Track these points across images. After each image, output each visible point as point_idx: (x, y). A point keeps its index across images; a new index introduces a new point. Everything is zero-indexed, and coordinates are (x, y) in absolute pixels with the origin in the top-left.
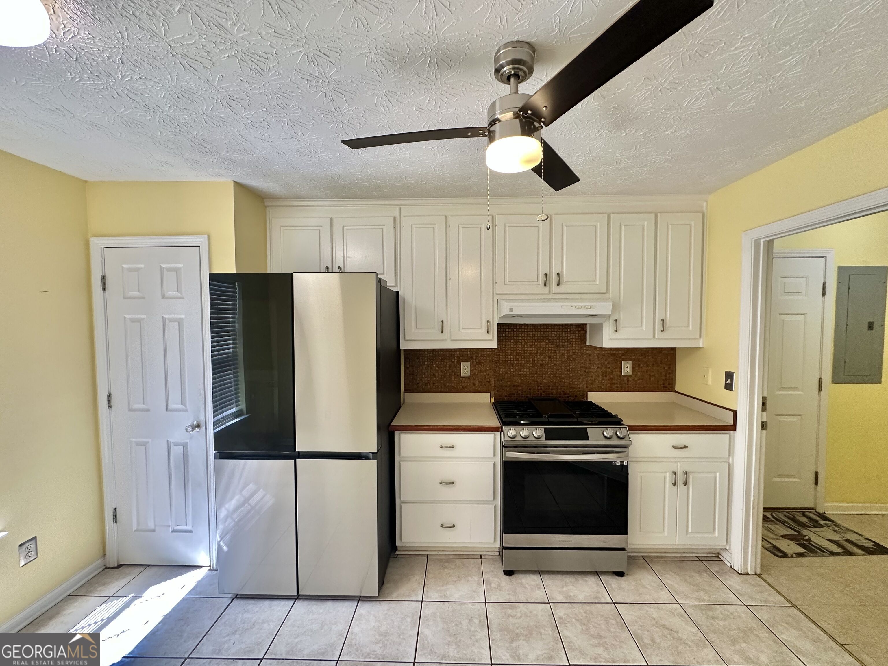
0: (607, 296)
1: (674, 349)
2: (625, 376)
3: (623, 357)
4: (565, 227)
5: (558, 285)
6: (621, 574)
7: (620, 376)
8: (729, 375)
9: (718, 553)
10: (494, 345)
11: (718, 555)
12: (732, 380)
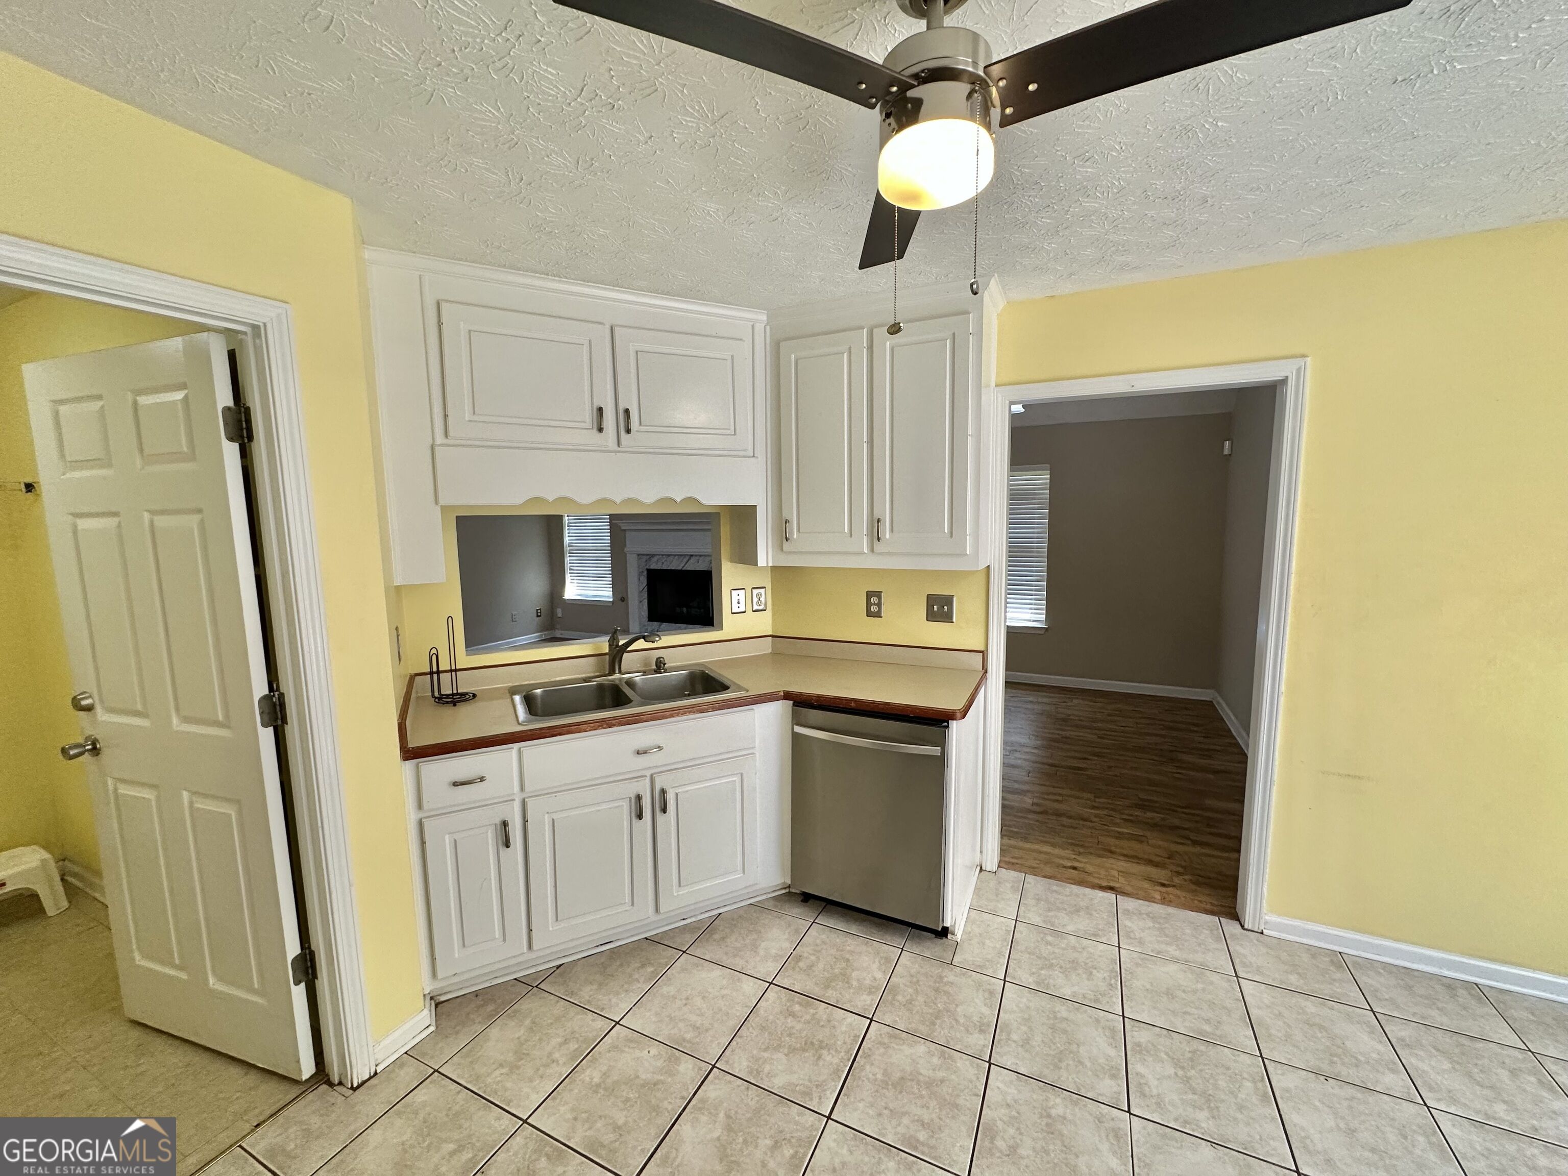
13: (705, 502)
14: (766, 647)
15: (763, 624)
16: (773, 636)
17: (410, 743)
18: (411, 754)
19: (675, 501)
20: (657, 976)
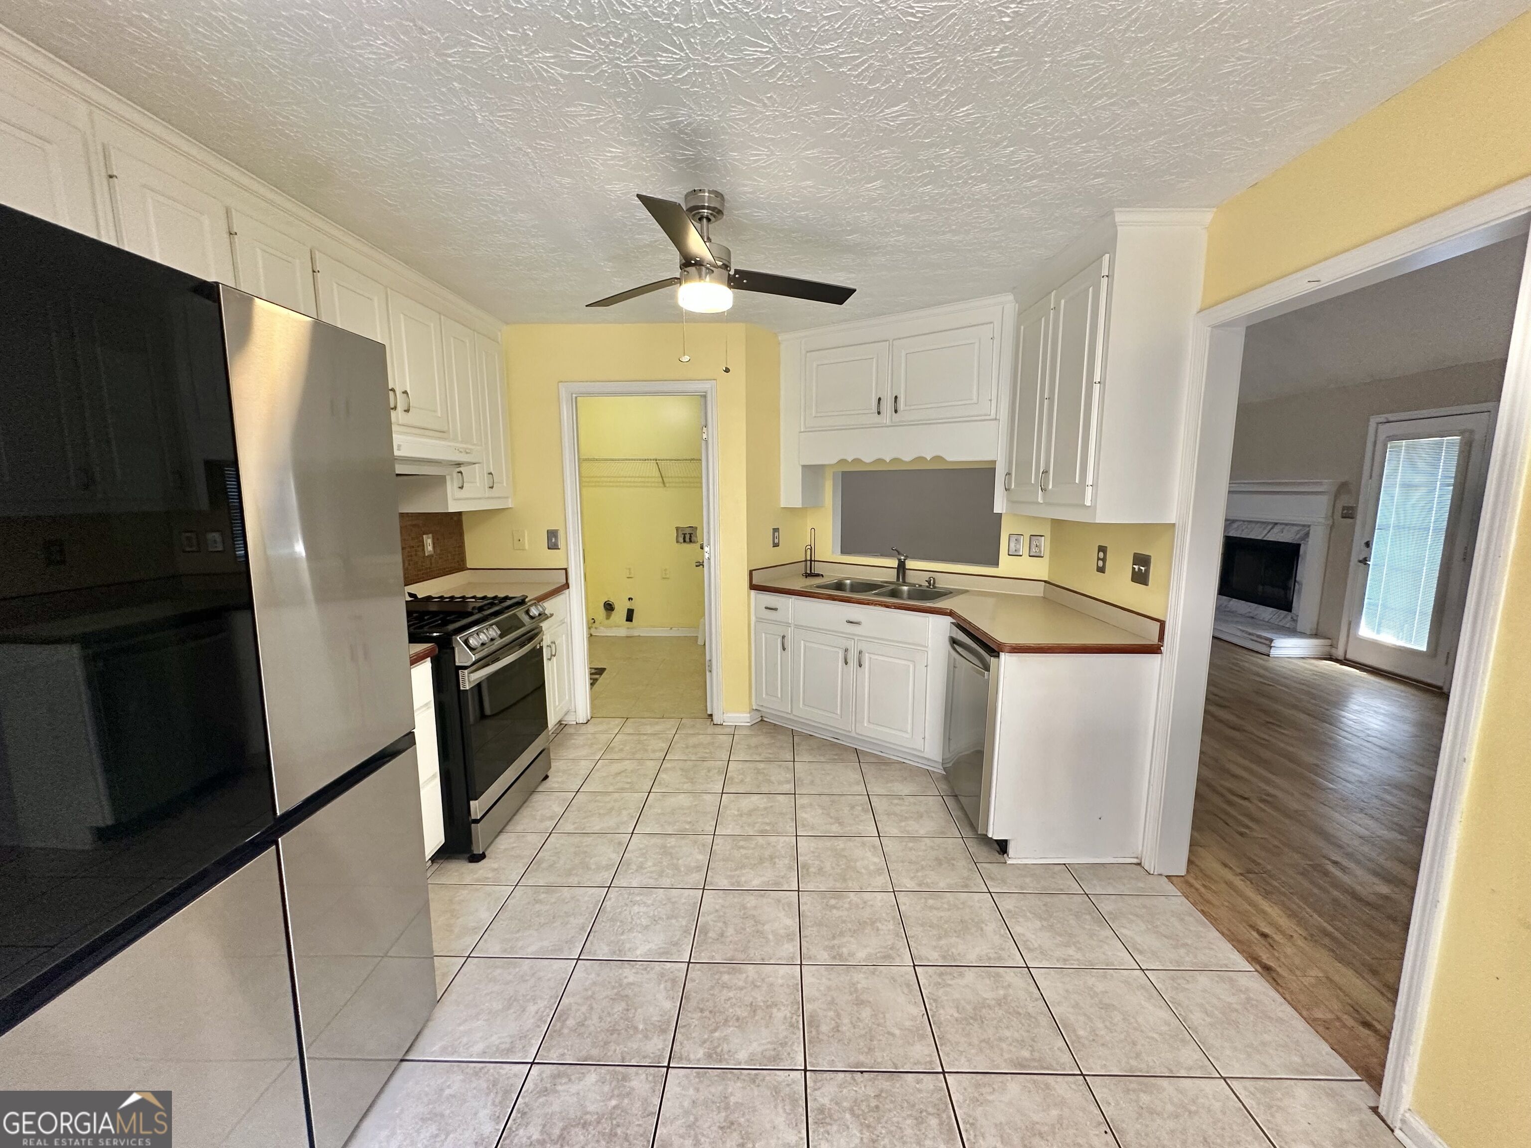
1: (460, 514)
2: (428, 556)
3: (431, 529)
5: (407, 411)
6: (546, 777)
7: (424, 557)
8: (552, 535)
9: (561, 721)
11: (561, 723)
12: (556, 539)
13: (949, 458)
14: (1039, 590)
15: (1040, 569)
16: (1045, 581)
17: (754, 582)
18: (753, 587)
19: (926, 459)
20: (834, 761)
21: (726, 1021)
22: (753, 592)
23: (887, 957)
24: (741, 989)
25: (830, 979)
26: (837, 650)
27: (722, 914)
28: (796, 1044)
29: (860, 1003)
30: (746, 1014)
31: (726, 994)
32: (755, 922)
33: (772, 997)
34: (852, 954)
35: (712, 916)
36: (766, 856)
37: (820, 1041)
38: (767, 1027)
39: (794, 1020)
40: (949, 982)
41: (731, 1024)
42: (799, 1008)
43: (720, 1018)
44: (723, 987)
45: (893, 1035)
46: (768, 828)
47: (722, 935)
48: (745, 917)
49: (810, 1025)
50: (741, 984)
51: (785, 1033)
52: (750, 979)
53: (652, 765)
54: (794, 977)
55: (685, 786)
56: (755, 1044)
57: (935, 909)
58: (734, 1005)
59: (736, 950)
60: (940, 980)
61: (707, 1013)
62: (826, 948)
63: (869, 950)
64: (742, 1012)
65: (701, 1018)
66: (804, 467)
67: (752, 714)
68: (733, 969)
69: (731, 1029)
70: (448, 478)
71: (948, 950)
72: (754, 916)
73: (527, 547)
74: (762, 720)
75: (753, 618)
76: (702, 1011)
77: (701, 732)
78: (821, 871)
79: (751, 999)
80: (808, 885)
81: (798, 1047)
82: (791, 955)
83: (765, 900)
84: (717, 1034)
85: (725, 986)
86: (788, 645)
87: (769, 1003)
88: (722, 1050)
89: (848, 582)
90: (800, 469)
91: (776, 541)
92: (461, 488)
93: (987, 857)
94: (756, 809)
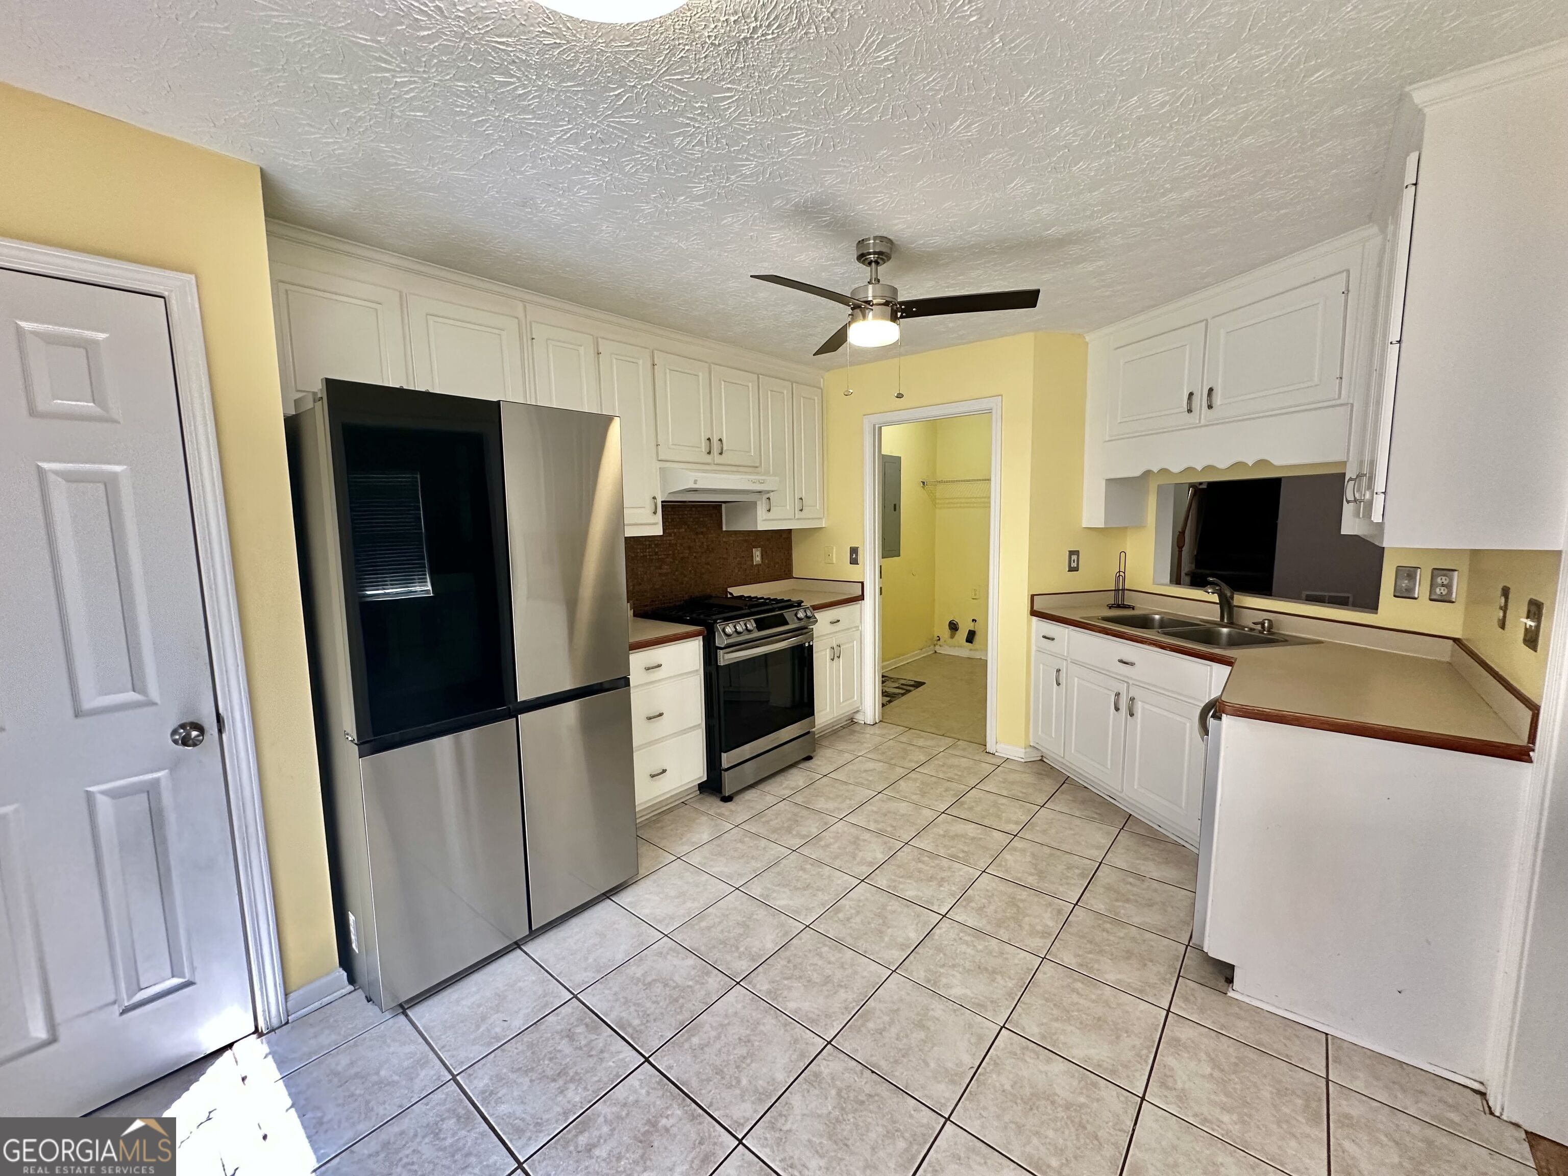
0: (759, 469)
1: (789, 531)
2: (756, 565)
3: (753, 544)
4: (723, 383)
5: (721, 454)
6: (809, 758)
7: (752, 566)
8: (854, 551)
9: (852, 718)
10: (658, 531)
11: (852, 720)
12: (857, 555)
13: (1277, 462)
16: (1454, 639)
17: (1035, 608)
18: (1034, 613)
19: (1247, 464)
20: (1091, 819)
21: (801, 977)
22: (1034, 619)
23: (982, 1006)
24: (829, 963)
25: (908, 994)
26: (1109, 693)
27: (861, 904)
28: (838, 1022)
29: (920, 1025)
30: (818, 981)
31: (816, 960)
32: (884, 922)
33: (848, 981)
34: (948, 986)
35: (851, 903)
36: (939, 877)
37: (859, 1031)
38: (827, 997)
39: (851, 1005)
40: (1028, 1059)
41: (801, 981)
42: (863, 1000)
43: (797, 973)
44: (818, 955)
45: (927, 1064)
46: (961, 855)
47: (848, 919)
48: (879, 915)
49: (861, 1016)
50: (833, 959)
51: (837, 1010)
52: (843, 960)
53: (900, 771)
54: (879, 977)
55: (914, 797)
56: (807, 1004)
57: (1078, 993)
58: (815, 970)
59: (850, 935)
60: (1018, 1052)
61: (791, 965)
62: (928, 970)
63: (968, 992)
64: (816, 977)
65: (785, 966)
66: (1109, 481)
67: (1027, 750)
68: (837, 947)
69: (800, 985)
70: (758, 503)
71: (1055, 1034)
72: (886, 918)
73: (835, 562)
74: (1041, 760)
75: (1034, 648)
76: (789, 962)
77: (969, 756)
78: (980, 910)
79: (830, 973)
80: (959, 915)
81: (838, 1024)
82: (892, 960)
83: (906, 910)
84: (786, 982)
85: (820, 955)
86: (1063, 681)
87: (843, 984)
88: (781, 994)
89: (1157, 617)
90: (1104, 482)
91: (1074, 565)
92: (769, 510)
93: (1203, 977)
94: (964, 836)
